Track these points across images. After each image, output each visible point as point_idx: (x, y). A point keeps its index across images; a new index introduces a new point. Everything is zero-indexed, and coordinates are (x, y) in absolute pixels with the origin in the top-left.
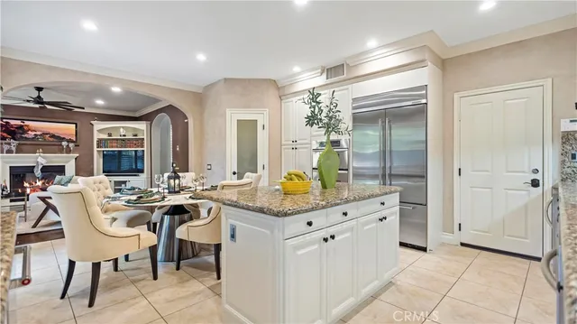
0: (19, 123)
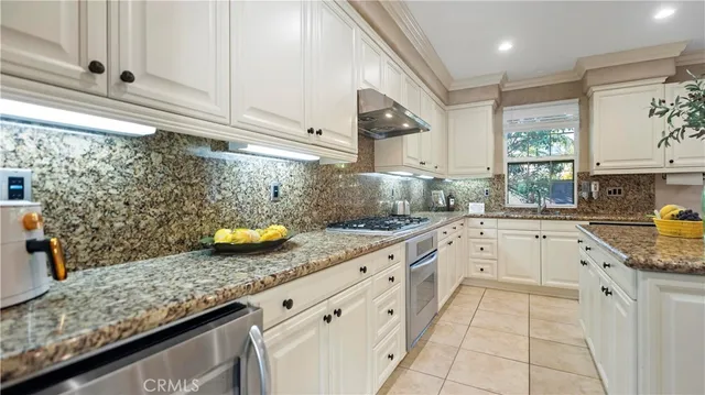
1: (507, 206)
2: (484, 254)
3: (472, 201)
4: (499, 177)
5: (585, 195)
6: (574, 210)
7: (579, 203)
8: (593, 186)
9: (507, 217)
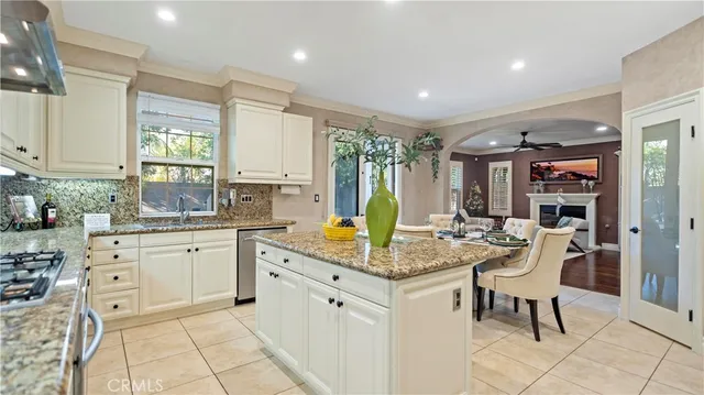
0: (546, 164)
1: (141, 216)
2: (118, 284)
3: (89, 211)
4: (132, 179)
5: (225, 202)
6: (215, 217)
7: (219, 210)
8: (231, 194)
9: (154, 231)
